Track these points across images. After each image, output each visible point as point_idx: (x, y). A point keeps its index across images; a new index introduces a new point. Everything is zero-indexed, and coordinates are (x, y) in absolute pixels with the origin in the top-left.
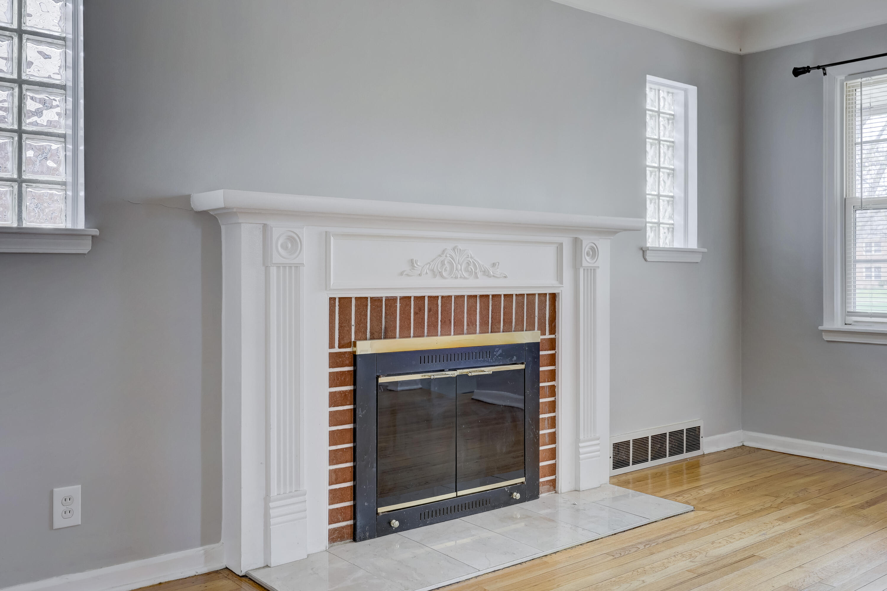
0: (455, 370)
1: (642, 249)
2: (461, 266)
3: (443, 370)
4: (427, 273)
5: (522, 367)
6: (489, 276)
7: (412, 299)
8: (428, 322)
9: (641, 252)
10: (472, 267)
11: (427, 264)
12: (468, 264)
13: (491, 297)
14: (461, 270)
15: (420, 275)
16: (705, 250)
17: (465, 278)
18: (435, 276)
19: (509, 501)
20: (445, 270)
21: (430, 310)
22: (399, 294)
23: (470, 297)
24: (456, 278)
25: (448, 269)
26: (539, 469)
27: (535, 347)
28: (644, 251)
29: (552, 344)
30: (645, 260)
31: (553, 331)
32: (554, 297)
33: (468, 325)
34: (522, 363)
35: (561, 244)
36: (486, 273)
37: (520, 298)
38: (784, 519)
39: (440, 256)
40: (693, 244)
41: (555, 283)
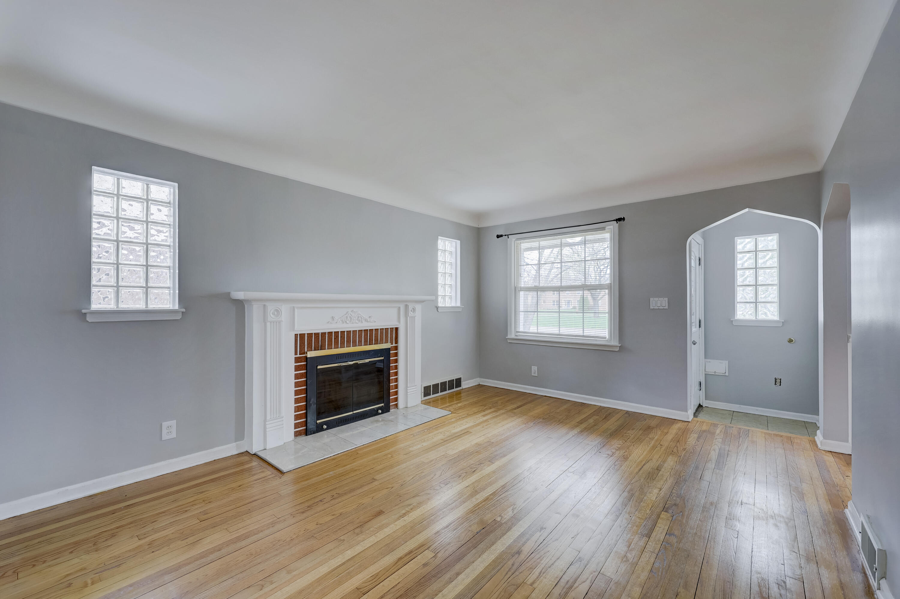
0: (353, 361)
1: (436, 307)
2: (355, 318)
3: (347, 362)
4: (339, 322)
5: (383, 358)
6: (368, 322)
7: (333, 333)
8: (340, 342)
9: (436, 308)
10: (360, 318)
11: (339, 318)
12: (358, 317)
13: (369, 330)
14: (355, 320)
15: (336, 323)
16: (463, 307)
17: (357, 323)
18: (343, 323)
19: (377, 414)
20: (348, 320)
21: (341, 337)
22: (327, 331)
23: (359, 331)
24: (353, 323)
25: (349, 320)
26: (390, 400)
27: (388, 350)
28: (437, 308)
29: (396, 348)
30: (438, 311)
31: (396, 342)
32: (397, 329)
33: (358, 342)
34: (383, 357)
35: (400, 308)
36: (366, 321)
37: (382, 330)
38: (484, 416)
39: (345, 314)
40: (459, 304)
41: (397, 323)
